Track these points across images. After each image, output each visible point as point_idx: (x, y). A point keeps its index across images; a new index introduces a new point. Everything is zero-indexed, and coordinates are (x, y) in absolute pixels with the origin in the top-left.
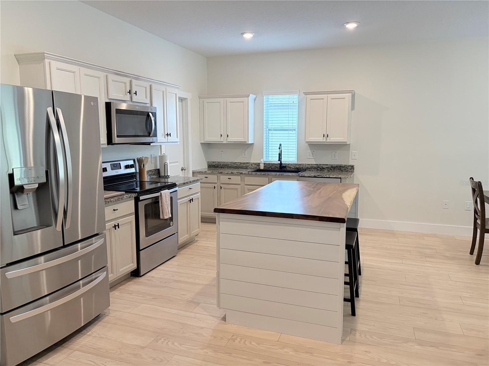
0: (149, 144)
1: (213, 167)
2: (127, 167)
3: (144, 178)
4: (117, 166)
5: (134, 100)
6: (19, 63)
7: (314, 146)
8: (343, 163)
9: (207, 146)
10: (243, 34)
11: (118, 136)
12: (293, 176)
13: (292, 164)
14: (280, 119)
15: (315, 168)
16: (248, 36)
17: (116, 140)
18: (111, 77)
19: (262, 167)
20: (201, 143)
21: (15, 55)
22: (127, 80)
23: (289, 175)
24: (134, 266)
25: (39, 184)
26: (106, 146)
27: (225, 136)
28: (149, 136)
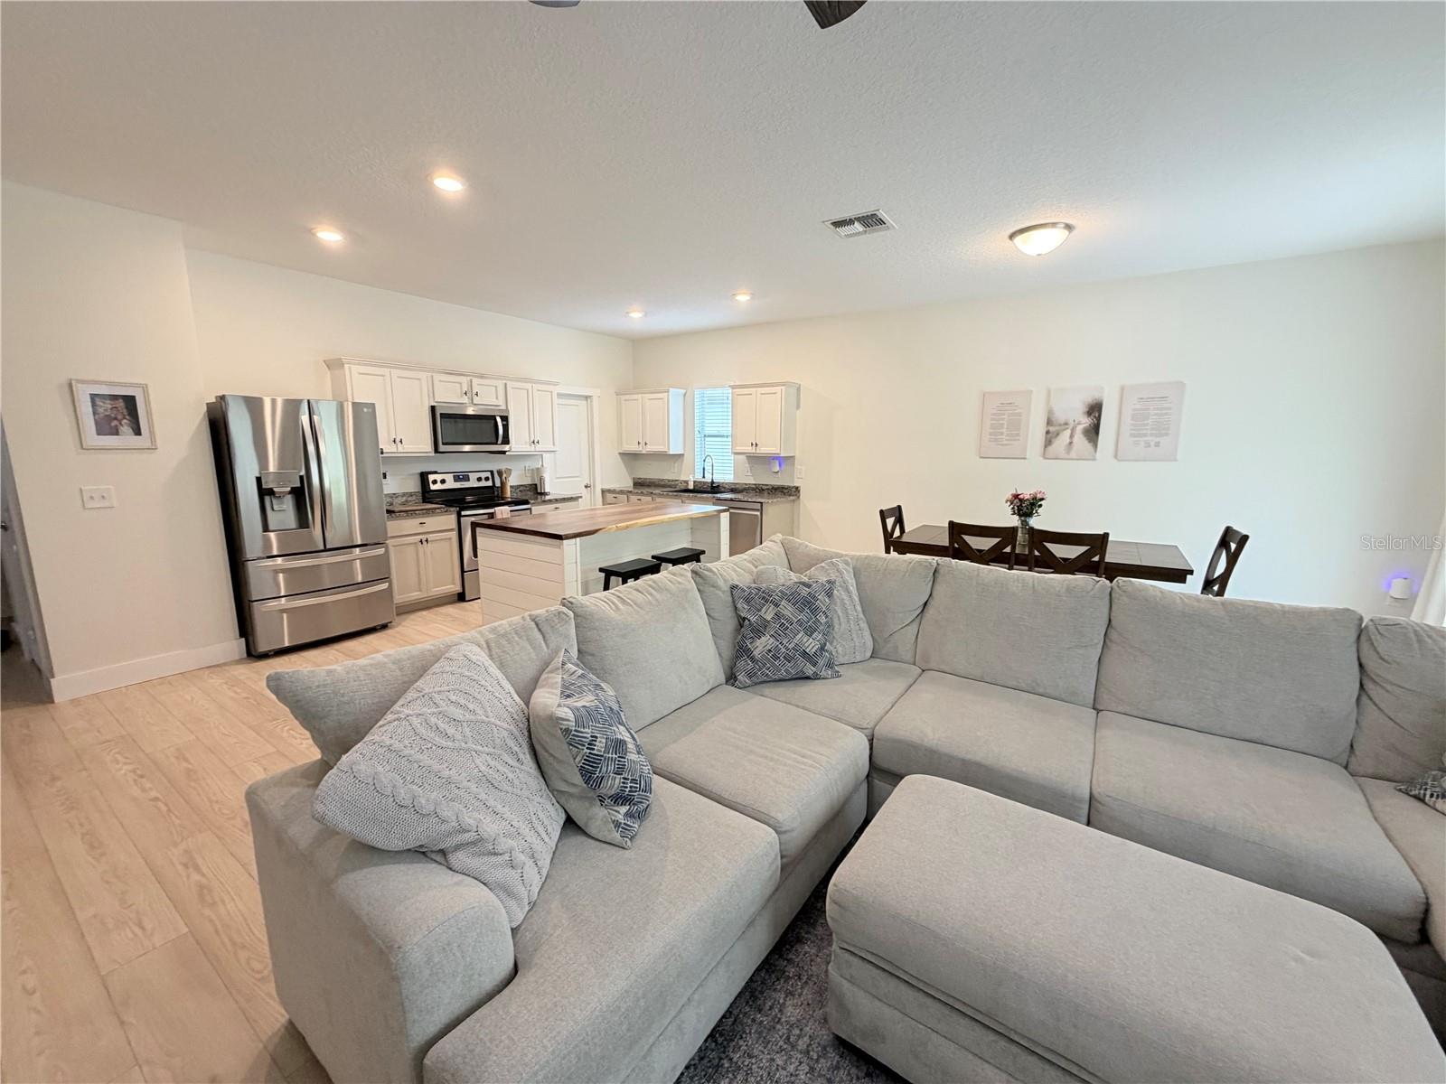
0: (504, 452)
1: (640, 484)
2: (479, 479)
3: (506, 493)
4: (467, 479)
5: (475, 402)
6: (329, 368)
7: (756, 460)
8: (786, 484)
9: (630, 458)
10: (627, 313)
11: (443, 444)
12: (707, 498)
13: (726, 484)
14: (718, 421)
15: (753, 489)
16: (636, 315)
17: (442, 448)
18: (437, 377)
19: (691, 486)
20: (620, 453)
21: (325, 361)
22: (464, 380)
23: (703, 498)
24: (458, 588)
25: (292, 488)
26: (433, 454)
27: (642, 443)
28: (496, 444)
